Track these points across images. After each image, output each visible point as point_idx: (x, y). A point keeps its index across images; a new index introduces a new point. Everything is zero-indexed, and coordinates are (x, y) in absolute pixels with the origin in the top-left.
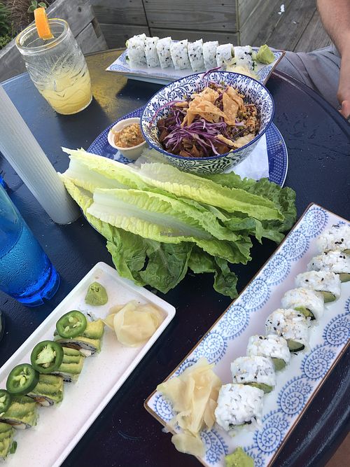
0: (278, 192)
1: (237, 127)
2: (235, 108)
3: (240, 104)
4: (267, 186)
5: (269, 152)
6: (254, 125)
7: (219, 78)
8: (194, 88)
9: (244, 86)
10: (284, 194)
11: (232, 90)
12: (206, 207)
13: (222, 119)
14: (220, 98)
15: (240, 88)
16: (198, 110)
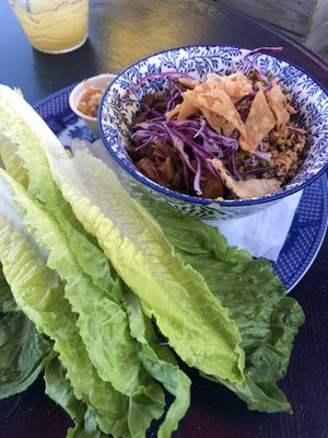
0: (276, 299)
1: (258, 158)
2: (268, 124)
3: (280, 120)
4: (265, 278)
5: (296, 217)
6: (288, 167)
7: (270, 67)
8: (226, 68)
9: (304, 94)
10: (284, 308)
11: (277, 93)
12: (125, 295)
13: (237, 135)
14: (251, 97)
15: (295, 97)
16: (201, 101)
